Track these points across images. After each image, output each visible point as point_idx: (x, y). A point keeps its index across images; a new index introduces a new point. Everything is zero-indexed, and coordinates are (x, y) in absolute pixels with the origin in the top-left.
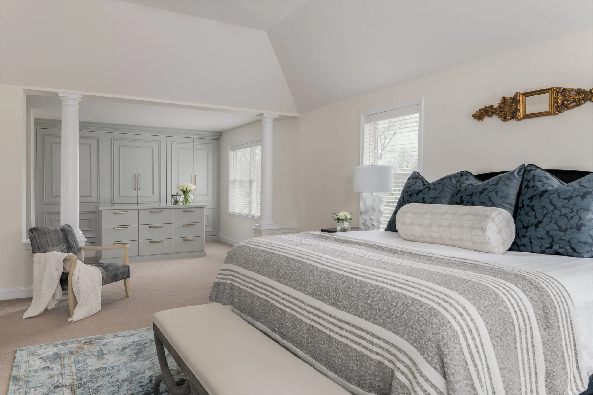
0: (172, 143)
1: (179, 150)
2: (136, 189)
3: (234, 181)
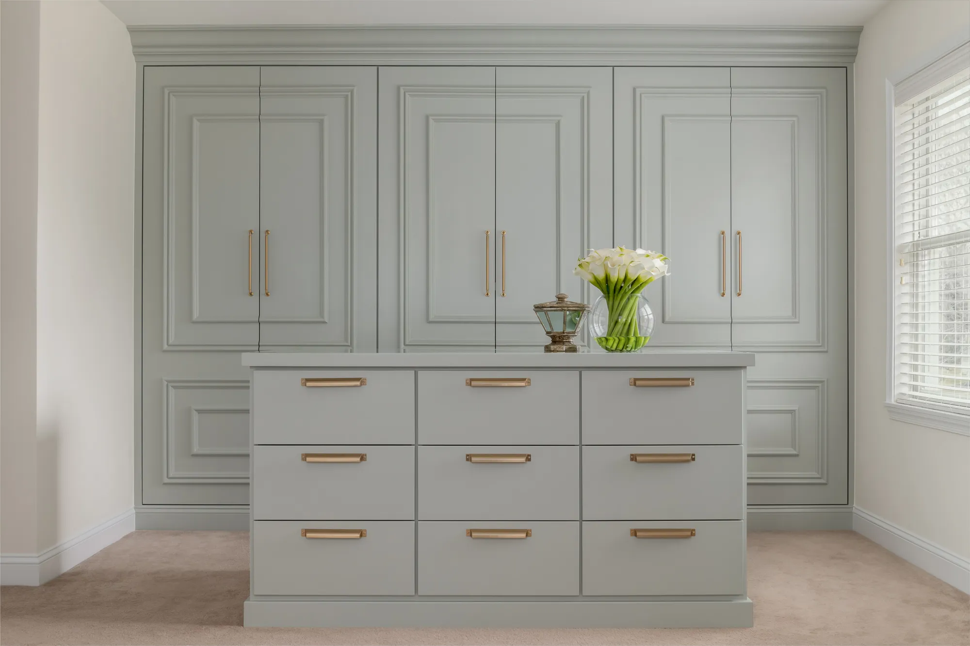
0: (638, 91)
1: (666, 119)
2: (492, 294)
3: (916, 245)
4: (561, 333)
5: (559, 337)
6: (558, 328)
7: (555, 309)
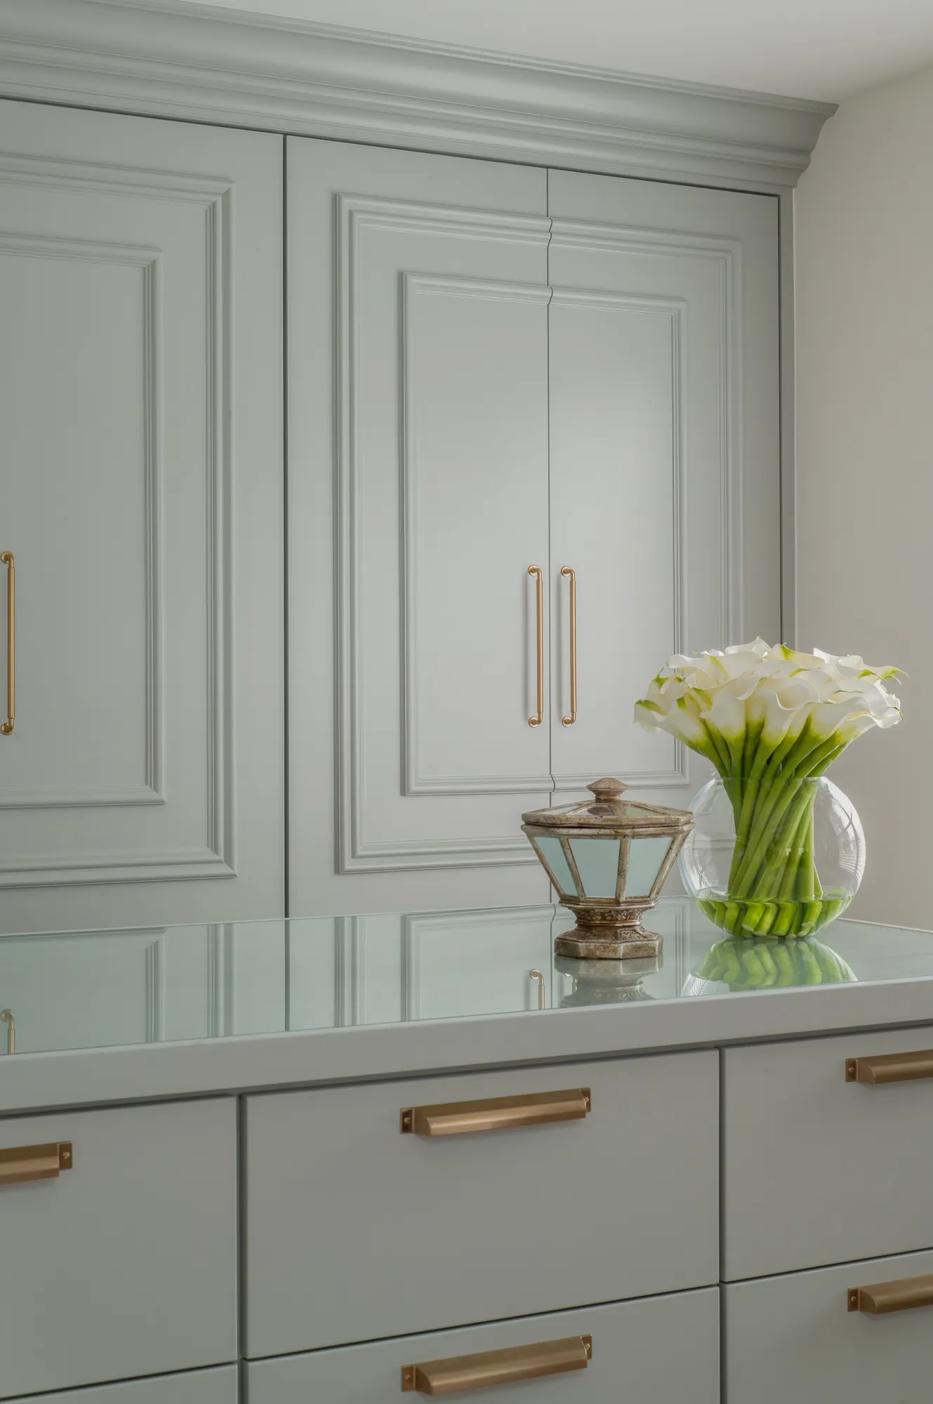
4: (609, 902)
5: (602, 914)
6: (598, 888)
7: (594, 831)
